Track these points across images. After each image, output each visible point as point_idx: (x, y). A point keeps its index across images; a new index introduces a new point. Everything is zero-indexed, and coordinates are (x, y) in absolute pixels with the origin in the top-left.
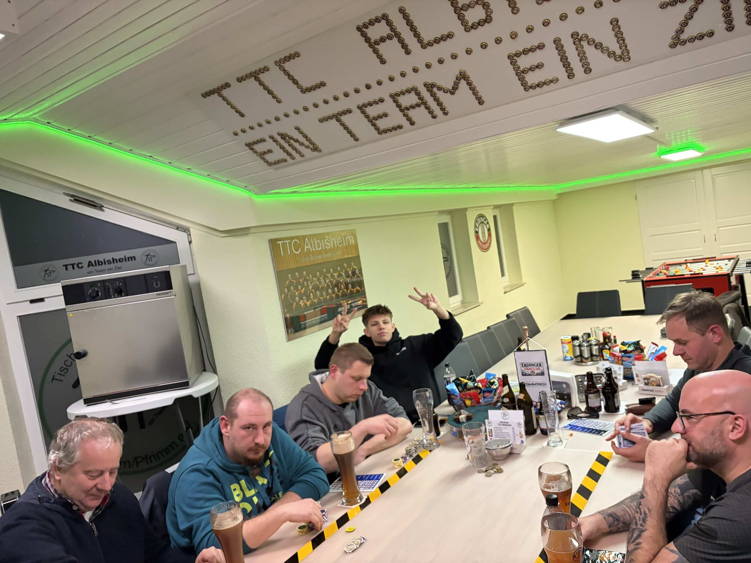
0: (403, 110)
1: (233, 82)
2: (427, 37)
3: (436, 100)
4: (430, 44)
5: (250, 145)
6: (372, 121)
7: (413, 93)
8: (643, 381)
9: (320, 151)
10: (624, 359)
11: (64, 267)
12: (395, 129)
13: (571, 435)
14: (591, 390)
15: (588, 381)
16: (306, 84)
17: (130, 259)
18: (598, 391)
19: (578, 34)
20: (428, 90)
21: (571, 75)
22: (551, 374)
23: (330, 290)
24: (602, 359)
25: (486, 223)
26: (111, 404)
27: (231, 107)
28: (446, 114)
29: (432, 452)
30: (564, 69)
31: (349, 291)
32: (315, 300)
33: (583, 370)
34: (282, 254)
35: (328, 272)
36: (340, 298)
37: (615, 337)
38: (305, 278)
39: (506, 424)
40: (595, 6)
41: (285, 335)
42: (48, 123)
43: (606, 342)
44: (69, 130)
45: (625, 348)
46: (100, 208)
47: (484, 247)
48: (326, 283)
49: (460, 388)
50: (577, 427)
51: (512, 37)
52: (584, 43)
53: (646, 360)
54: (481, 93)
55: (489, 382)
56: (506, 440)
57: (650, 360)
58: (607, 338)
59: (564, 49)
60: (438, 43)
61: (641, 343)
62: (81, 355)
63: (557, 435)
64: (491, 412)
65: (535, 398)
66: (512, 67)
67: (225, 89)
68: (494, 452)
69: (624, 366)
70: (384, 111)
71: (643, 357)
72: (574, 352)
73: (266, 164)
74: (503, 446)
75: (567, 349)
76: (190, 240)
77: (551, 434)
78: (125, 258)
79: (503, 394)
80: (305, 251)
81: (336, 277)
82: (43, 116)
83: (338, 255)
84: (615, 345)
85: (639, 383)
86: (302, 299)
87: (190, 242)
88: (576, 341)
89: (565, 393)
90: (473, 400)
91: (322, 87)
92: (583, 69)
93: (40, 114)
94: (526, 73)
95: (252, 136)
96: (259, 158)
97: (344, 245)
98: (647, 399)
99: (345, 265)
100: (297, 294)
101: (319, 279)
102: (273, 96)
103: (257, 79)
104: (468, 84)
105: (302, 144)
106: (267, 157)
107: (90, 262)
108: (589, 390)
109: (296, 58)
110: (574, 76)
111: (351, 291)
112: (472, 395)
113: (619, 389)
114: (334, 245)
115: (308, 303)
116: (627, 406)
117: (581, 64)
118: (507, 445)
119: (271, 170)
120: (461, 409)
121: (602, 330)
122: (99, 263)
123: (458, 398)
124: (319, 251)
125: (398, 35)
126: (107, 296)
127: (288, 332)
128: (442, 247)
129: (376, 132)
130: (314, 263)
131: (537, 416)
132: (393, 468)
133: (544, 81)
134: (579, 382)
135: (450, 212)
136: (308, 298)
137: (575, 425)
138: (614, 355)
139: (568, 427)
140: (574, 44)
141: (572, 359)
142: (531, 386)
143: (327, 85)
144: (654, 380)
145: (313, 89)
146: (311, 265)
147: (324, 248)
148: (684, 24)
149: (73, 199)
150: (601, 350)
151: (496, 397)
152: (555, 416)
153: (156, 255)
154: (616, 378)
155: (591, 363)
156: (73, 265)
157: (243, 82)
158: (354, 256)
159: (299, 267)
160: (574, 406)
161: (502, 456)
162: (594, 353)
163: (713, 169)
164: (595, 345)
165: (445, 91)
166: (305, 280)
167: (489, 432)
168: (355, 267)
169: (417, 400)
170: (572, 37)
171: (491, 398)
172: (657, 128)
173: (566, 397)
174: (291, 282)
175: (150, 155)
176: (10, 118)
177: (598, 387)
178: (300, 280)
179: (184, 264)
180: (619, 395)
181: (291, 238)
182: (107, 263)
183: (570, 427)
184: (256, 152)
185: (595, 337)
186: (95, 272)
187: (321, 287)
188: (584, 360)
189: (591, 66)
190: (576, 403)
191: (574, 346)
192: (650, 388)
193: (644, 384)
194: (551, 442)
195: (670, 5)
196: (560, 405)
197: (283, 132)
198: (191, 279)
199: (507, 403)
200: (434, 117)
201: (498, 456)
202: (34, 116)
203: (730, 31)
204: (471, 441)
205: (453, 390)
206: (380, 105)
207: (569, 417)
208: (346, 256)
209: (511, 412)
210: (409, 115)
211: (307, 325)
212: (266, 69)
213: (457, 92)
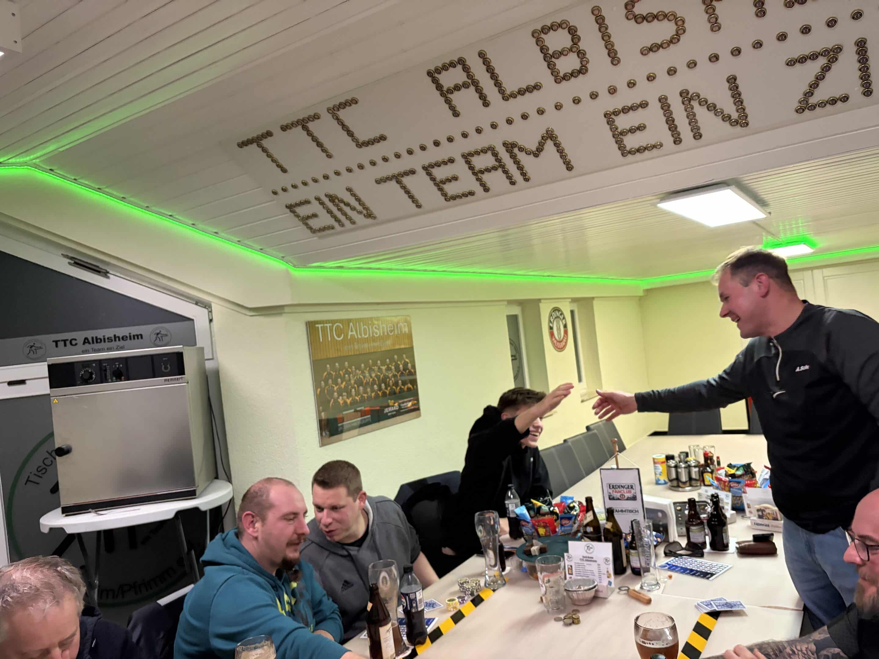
0: (477, 173)
1: (277, 131)
2: (510, 87)
3: (517, 162)
4: (513, 96)
5: (291, 208)
6: (439, 185)
7: (489, 153)
8: (756, 513)
9: (375, 218)
10: (732, 484)
11: (54, 343)
12: (465, 195)
13: (670, 577)
14: (693, 521)
15: (690, 509)
16: (363, 137)
17: (136, 337)
18: (702, 523)
19: (687, 92)
20: (507, 151)
21: (677, 141)
22: (644, 499)
23: (375, 386)
24: (702, 484)
25: (562, 318)
26: (95, 514)
27: (272, 160)
28: (527, 180)
29: (497, 592)
30: (670, 133)
31: (398, 388)
32: (357, 398)
33: (684, 496)
34: (321, 340)
35: (375, 364)
36: (388, 396)
37: (718, 458)
38: (347, 370)
39: (590, 559)
40: (710, 60)
41: (318, 439)
42: (51, 170)
43: (708, 463)
44: (75, 179)
45: (732, 471)
46: (105, 274)
47: (560, 346)
48: (371, 377)
49: (532, 513)
50: (677, 567)
51: (611, 91)
52: (695, 104)
53: (759, 487)
54: (570, 157)
55: (569, 506)
56: (589, 580)
57: (763, 486)
58: (708, 458)
59: (671, 109)
60: (523, 95)
61: (752, 465)
62: (63, 452)
63: (653, 577)
64: (572, 544)
65: (625, 528)
66: (608, 127)
67: (266, 138)
68: (575, 595)
69: (732, 493)
70: (454, 174)
71: (755, 483)
72: (669, 473)
73: (309, 231)
74: (586, 588)
75: (660, 471)
76: (210, 318)
77: (645, 574)
78: (130, 336)
79: (585, 522)
80: (349, 337)
81: (384, 371)
82: (45, 161)
83: (388, 345)
84: (719, 467)
85: (752, 515)
86: (342, 395)
87: (211, 321)
88: (671, 461)
89: (661, 523)
90: (548, 529)
91: (382, 141)
92: (692, 134)
93: (42, 158)
94: (625, 135)
95: (294, 197)
96: (301, 223)
97: (396, 333)
98: (763, 535)
99: (396, 357)
100: (335, 388)
101: (363, 372)
102: (322, 150)
103: (305, 128)
104: (555, 144)
105: (353, 209)
106: (311, 222)
107: (86, 339)
108: (690, 521)
109: (353, 105)
110: (681, 141)
111: (401, 388)
112: (546, 521)
113: (728, 521)
114: (383, 333)
115: (349, 401)
116: (738, 543)
117: (689, 128)
118: (591, 586)
119: (315, 239)
120: (533, 539)
121: (703, 449)
122: (97, 340)
123: (530, 525)
124: (365, 338)
125: (476, 84)
126: (103, 380)
127: (321, 435)
128: (511, 343)
129: (443, 198)
130: (358, 353)
131: (628, 551)
132: (447, 611)
133: (645, 146)
134: (678, 510)
135: (521, 303)
136: (349, 395)
137: (674, 564)
138: (718, 479)
139: (665, 566)
140: (683, 103)
141: (666, 483)
142: (620, 513)
143: (388, 138)
144: (770, 512)
145: (371, 143)
146: (354, 355)
147: (371, 335)
148: (814, 85)
149: (73, 262)
150: (702, 474)
151: (576, 526)
152: (650, 552)
153: (169, 334)
154: (723, 508)
155: (690, 488)
156: (65, 341)
157: (288, 131)
158: (407, 346)
159: (341, 357)
160: (671, 540)
161: (583, 600)
162: (694, 476)
163: (824, 270)
164: (695, 467)
165: (528, 153)
166: (347, 372)
167: (568, 569)
168: (407, 360)
169: (479, 525)
170: (681, 96)
171: (569, 526)
172: (770, 213)
173: (661, 529)
174: (329, 374)
175: (170, 214)
176: (6, 162)
177: (702, 518)
178: (341, 372)
179: (201, 346)
180: (727, 529)
181: (333, 322)
182: (106, 340)
183: (668, 566)
184: (298, 216)
185: (693, 457)
186: (91, 350)
187: (365, 381)
188: (681, 484)
189: (702, 131)
190: (674, 537)
191: (669, 467)
192: (765, 522)
193: (757, 516)
194: (646, 585)
195: (799, 62)
196: (655, 539)
197: (331, 194)
198: (209, 365)
199: (591, 533)
200: (513, 183)
201: (579, 600)
202: (34, 161)
203: (868, 96)
204: (546, 579)
205: (523, 515)
206: (450, 166)
207: (666, 554)
208: (397, 347)
209: (596, 544)
210: (483, 180)
211: (345, 428)
212: (316, 117)
213: (542, 154)
